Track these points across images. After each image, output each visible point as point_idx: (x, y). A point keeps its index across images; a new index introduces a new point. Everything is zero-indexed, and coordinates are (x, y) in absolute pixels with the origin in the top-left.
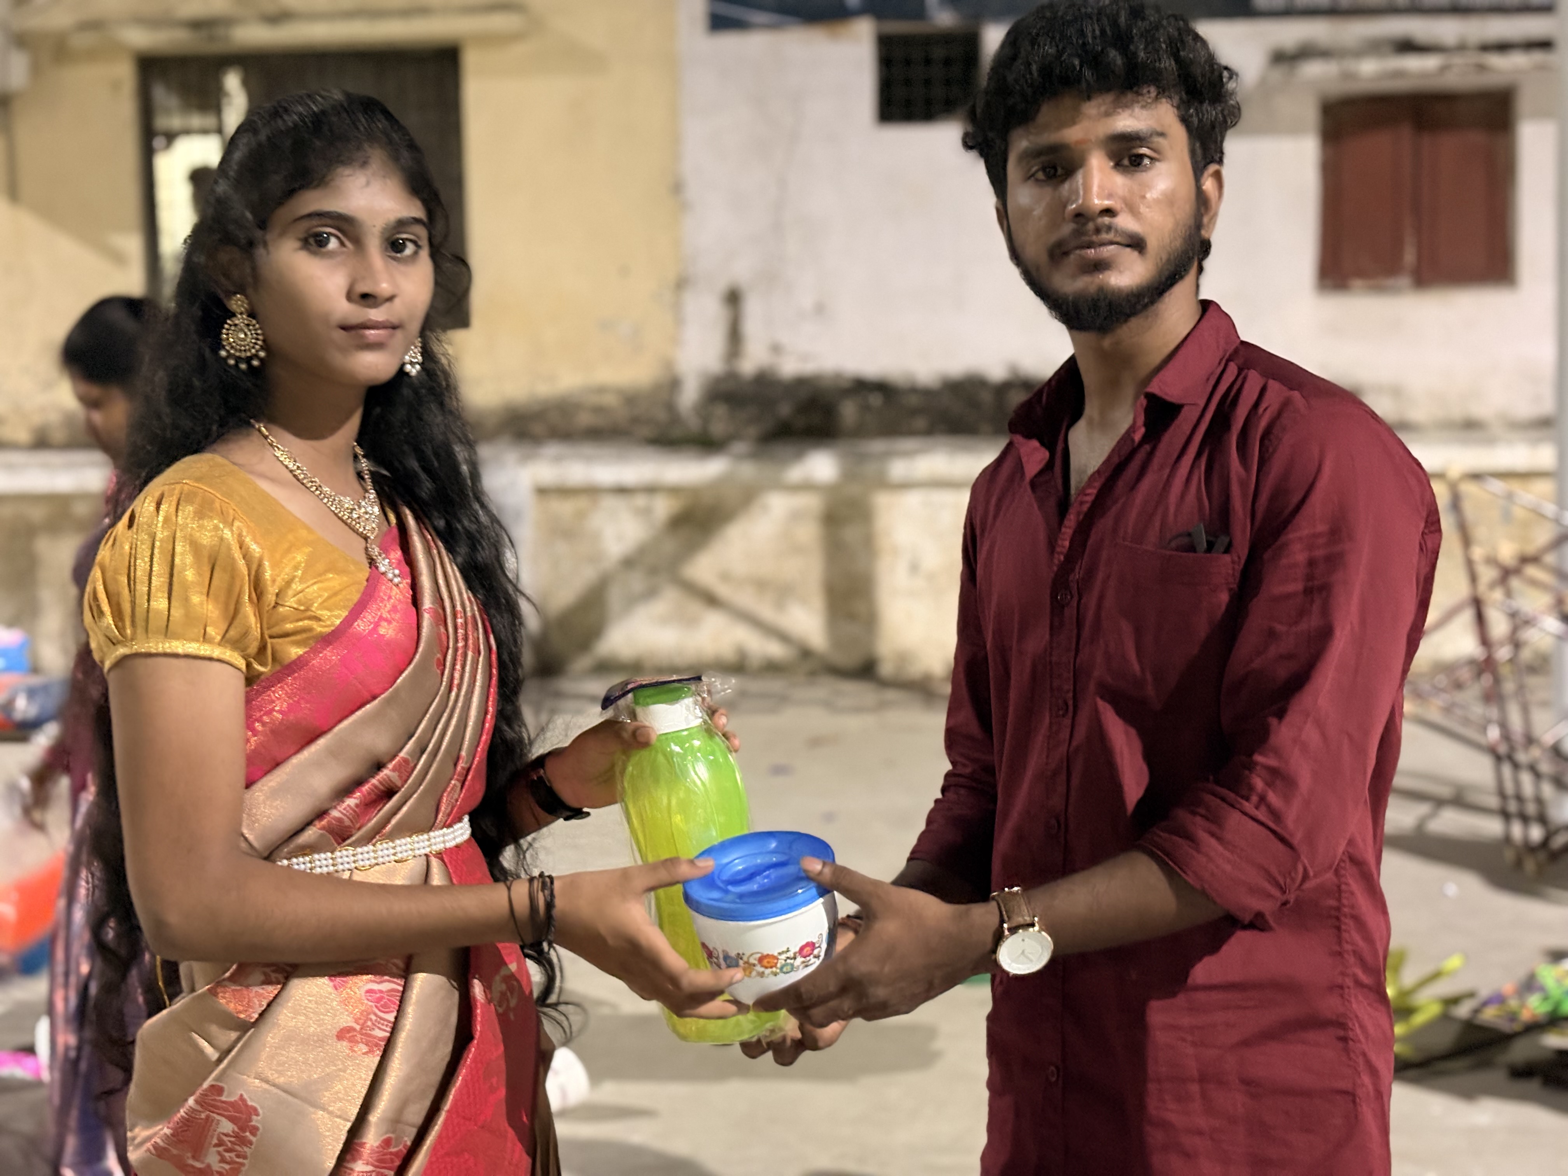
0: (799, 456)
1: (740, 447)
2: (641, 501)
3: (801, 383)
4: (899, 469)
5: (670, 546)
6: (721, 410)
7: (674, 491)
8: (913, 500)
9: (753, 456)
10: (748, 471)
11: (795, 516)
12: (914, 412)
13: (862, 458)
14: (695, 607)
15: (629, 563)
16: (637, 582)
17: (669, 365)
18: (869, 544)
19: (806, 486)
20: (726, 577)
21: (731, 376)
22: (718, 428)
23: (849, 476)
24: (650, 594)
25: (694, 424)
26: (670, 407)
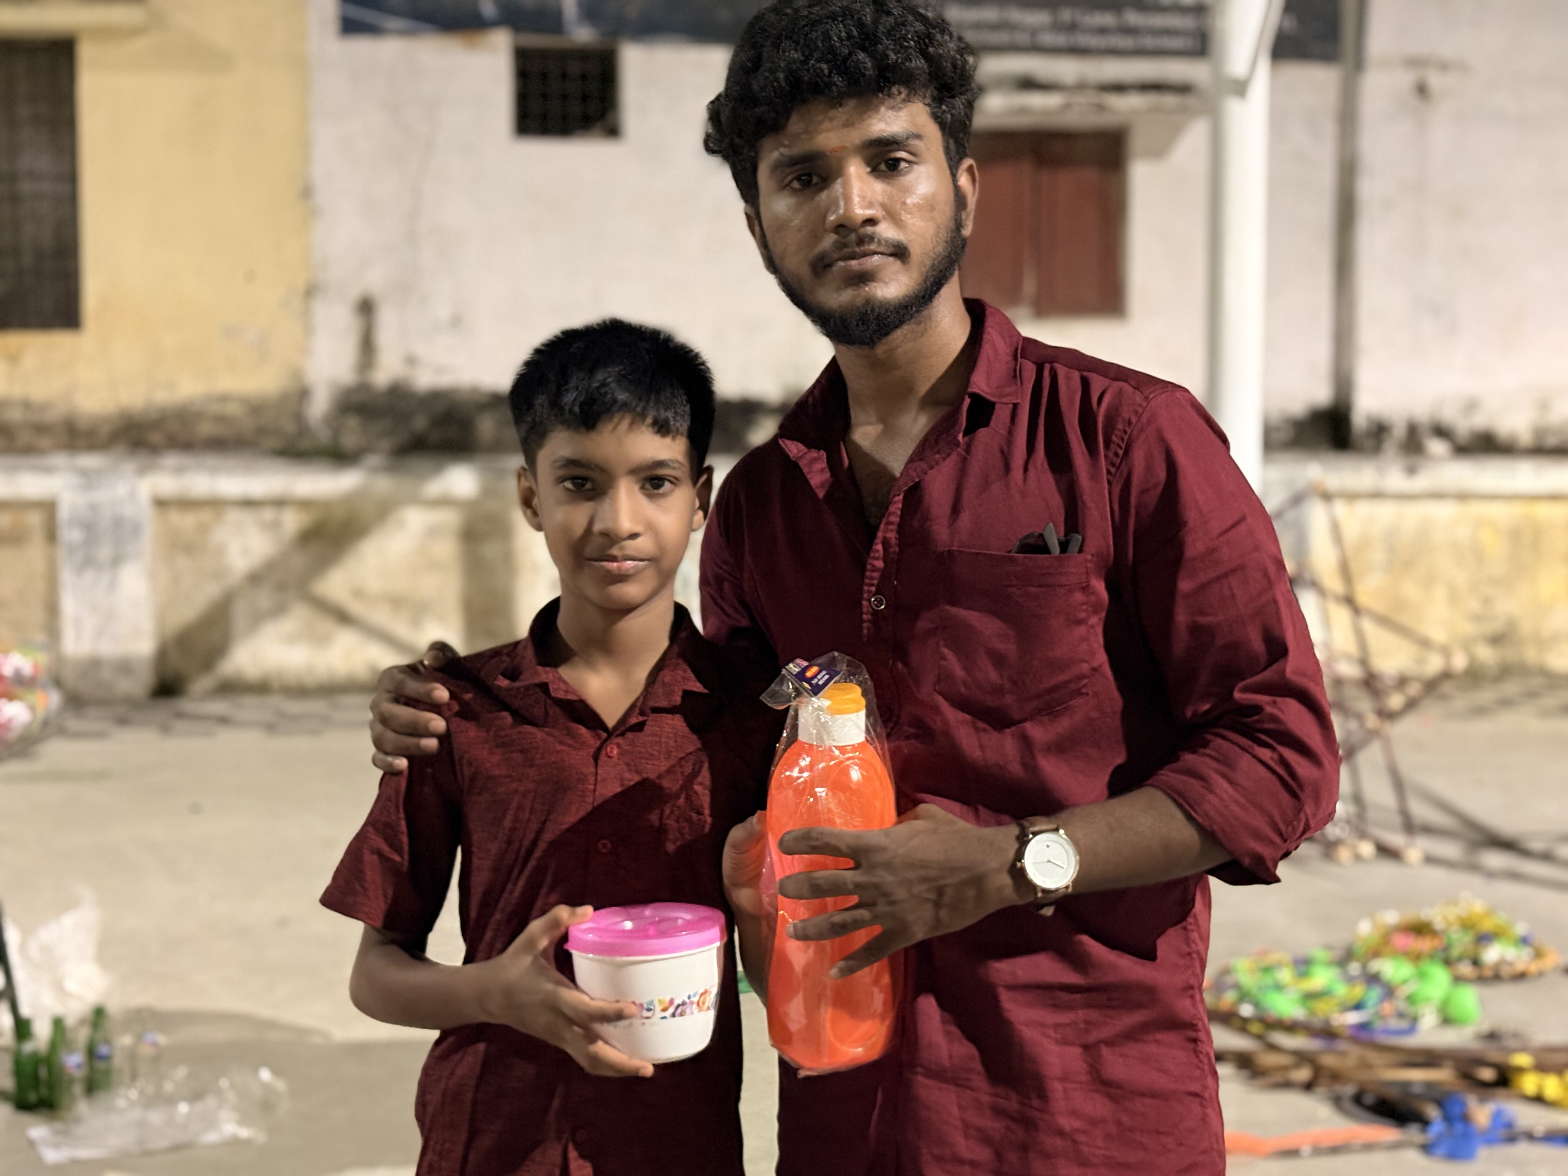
0: (438, 470)
1: (373, 460)
2: (268, 514)
3: (436, 395)
5: (298, 562)
6: (353, 422)
7: (305, 504)
9: (388, 469)
10: (384, 484)
11: (433, 532)
13: (502, 473)
14: (326, 624)
15: (255, 578)
16: (264, 599)
17: (297, 374)
18: (509, 559)
19: (445, 502)
20: (358, 593)
21: (364, 387)
22: (350, 440)
23: (489, 490)
24: (278, 611)
25: (324, 435)
26: (299, 417)
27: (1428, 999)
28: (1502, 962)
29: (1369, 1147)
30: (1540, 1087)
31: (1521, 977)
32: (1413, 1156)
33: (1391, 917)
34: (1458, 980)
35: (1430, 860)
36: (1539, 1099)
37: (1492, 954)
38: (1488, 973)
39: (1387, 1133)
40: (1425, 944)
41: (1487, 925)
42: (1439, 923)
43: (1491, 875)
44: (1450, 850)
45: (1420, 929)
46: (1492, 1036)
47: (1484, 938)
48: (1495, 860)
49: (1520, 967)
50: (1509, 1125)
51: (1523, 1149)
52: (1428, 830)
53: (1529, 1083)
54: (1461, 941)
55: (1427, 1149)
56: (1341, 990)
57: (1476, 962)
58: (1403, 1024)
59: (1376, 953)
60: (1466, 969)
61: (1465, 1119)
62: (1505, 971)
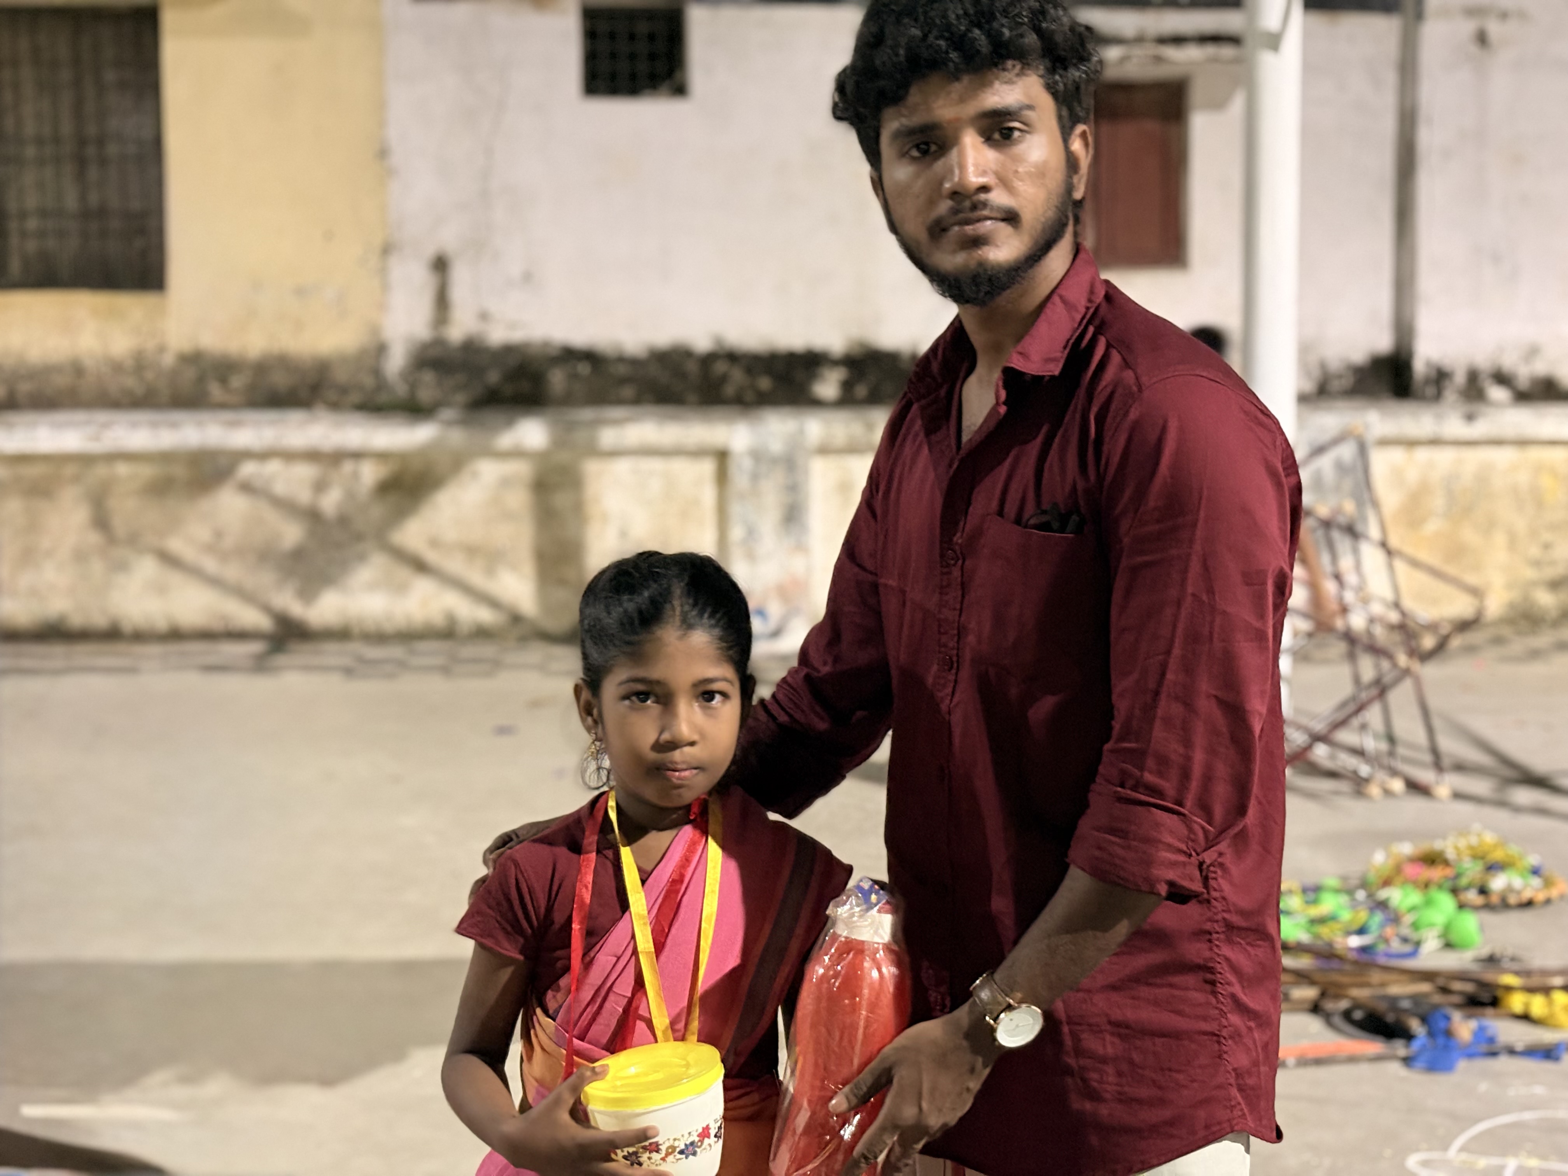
0: (510, 423)
1: (448, 414)
2: (347, 467)
3: (509, 350)
4: (608, 437)
5: (378, 511)
6: (428, 377)
7: (382, 456)
8: (622, 467)
9: (462, 423)
10: (457, 437)
11: (505, 483)
12: (623, 381)
13: (571, 426)
14: (405, 574)
17: (375, 330)
18: (579, 509)
19: (517, 453)
20: (434, 543)
21: (438, 342)
22: (425, 395)
23: (559, 443)
25: (401, 390)
26: (377, 372)
27: (1431, 925)
28: (1510, 889)
29: (1352, 1059)
30: (1527, 1005)
31: (1529, 904)
32: (1395, 1068)
33: (1406, 849)
34: (1462, 906)
35: (1458, 796)
36: (1525, 1017)
37: (1498, 883)
38: (1495, 899)
39: (1374, 1046)
40: (1437, 873)
41: (1498, 855)
42: (1450, 854)
43: (1518, 809)
44: (1481, 786)
45: (1432, 859)
46: (1492, 960)
47: (1493, 868)
48: (1524, 796)
49: (1527, 895)
50: (1491, 1040)
51: (1504, 1062)
52: (1460, 767)
53: (1517, 1002)
54: (1471, 870)
55: (1407, 1061)
56: (1346, 915)
57: (1483, 891)
58: (1407, 948)
59: (1387, 883)
60: (1472, 896)
61: (1448, 1034)
62: (1513, 900)
